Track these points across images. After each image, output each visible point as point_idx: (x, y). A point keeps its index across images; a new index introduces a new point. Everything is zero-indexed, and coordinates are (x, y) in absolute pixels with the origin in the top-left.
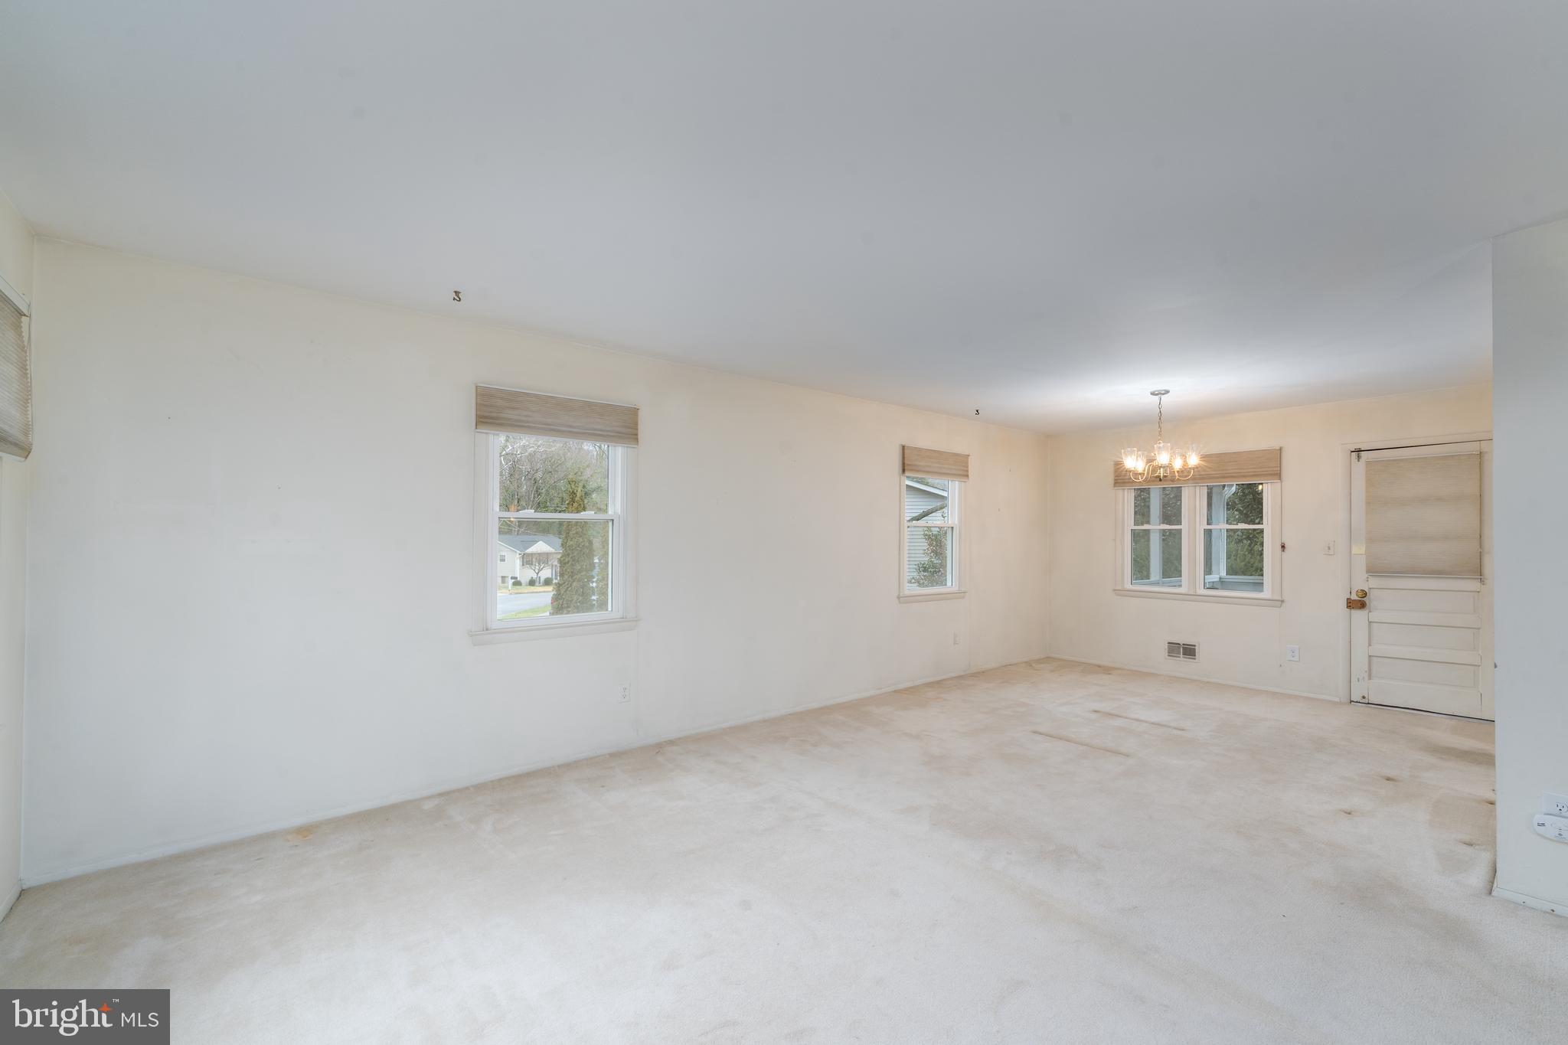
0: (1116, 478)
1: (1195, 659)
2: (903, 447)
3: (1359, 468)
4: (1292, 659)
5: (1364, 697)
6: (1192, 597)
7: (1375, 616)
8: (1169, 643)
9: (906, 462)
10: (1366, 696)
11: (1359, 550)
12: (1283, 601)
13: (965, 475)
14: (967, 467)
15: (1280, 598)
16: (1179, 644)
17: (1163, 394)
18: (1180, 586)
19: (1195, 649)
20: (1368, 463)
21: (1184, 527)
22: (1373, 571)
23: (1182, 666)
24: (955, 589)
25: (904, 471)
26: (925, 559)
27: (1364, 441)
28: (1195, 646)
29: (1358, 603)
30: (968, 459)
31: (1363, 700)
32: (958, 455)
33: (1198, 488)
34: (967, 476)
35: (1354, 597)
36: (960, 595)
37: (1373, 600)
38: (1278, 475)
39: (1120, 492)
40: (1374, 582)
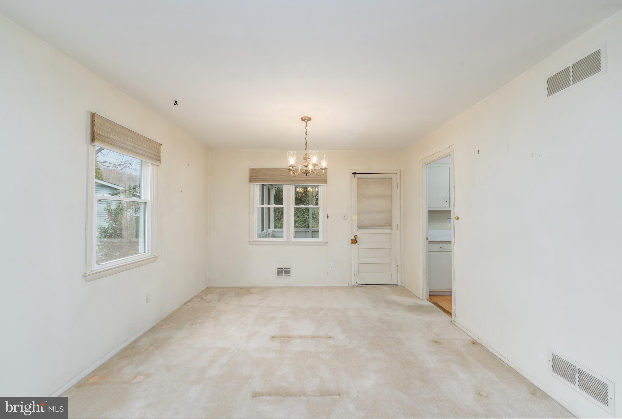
0: (250, 177)
1: (290, 275)
2: (93, 115)
3: (355, 180)
4: (331, 269)
5: (357, 283)
6: (288, 243)
7: (360, 247)
8: (278, 269)
9: (96, 131)
10: (357, 282)
11: (355, 217)
12: (327, 242)
13: (157, 158)
14: (160, 153)
15: (326, 241)
16: (283, 269)
17: (308, 121)
18: (282, 237)
19: (290, 270)
20: (358, 179)
21: (284, 206)
22: (360, 226)
23: (284, 280)
24: (148, 254)
25: (93, 140)
26: (106, 225)
27: (357, 170)
28: (290, 269)
29: (354, 241)
30: (160, 147)
31: (356, 284)
32: (152, 141)
33: (291, 186)
34: (160, 161)
35: (353, 238)
36: (153, 259)
37: (359, 239)
38: (325, 182)
39: (252, 186)
40: (361, 231)
